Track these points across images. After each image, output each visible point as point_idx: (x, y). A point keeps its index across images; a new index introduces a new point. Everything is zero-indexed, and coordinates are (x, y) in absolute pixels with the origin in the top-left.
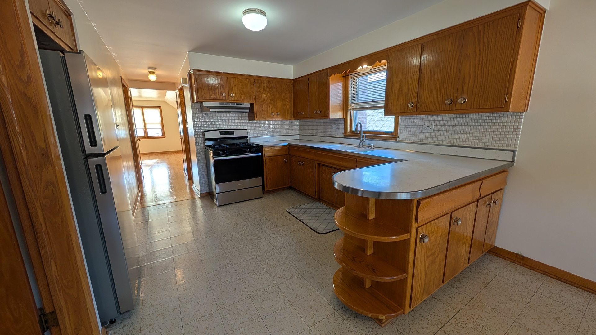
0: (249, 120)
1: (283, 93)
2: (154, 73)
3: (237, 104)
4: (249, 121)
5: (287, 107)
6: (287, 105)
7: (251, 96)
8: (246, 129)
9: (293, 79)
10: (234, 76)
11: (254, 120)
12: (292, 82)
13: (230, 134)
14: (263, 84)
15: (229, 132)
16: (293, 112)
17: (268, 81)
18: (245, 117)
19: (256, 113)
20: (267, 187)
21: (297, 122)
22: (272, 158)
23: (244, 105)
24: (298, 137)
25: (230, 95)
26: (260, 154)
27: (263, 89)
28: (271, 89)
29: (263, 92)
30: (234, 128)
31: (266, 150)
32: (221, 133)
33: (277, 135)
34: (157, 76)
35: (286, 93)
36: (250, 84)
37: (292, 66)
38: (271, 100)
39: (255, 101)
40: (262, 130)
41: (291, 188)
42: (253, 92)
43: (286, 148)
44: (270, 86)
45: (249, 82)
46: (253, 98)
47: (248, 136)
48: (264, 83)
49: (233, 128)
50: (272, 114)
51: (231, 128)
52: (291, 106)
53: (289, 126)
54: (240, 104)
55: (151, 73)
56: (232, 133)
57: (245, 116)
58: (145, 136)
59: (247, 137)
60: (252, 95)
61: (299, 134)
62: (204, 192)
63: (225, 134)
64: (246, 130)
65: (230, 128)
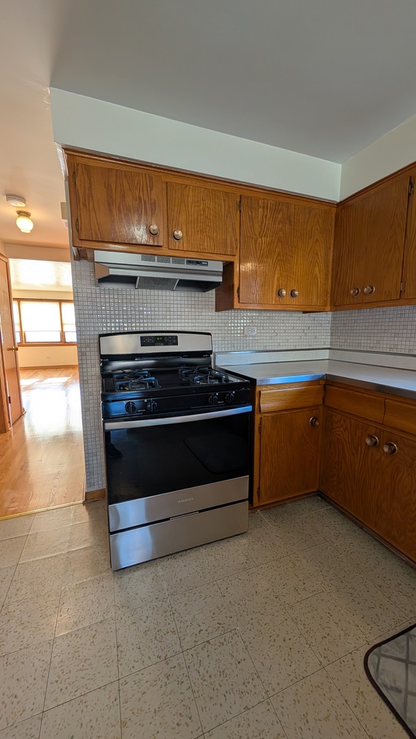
0: (216, 311)
1: (310, 238)
2: (27, 215)
3: (189, 262)
4: (217, 313)
5: (318, 276)
6: (317, 270)
7: (229, 241)
8: (207, 332)
9: (341, 202)
10: (186, 182)
11: (230, 307)
12: (334, 210)
13: (166, 344)
14: (261, 210)
15: (166, 340)
16: (329, 290)
17: (274, 202)
18: (207, 303)
19: (239, 288)
20: (259, 496)
21: (326, 317)
22: (277, 415)
23: (207, 265)
24: (326, 354)
25: (170, 233)
26: (249, 408)
27: (262, 223)
28: (280, 226)
29: (260, 233)
30: (179, 329)
31: (265, 394)
32: (144, 342)
33: (279, 349)
34: (33, 221)
35: (317, 240)
36: (229, 207)
37: (340, 166)
38: (279, 254)
39: (238, 256)
40: (246, 336)
41: (321, 495)
42: (234, 230)
43: (318, 386)
44: (280, 216)
45: (225, 201)
46: (232, 247)
47: (212, 351)
48: (263, 208)
49: (176, 329)
50: (279, 294)
51: (172, 329)
52: (327, 275)
53: (309, 327)
54: (197, 263)
55: (22, 215)
56: (174, 341)
57: (207, 299)
58: (61, 342)
59: (210, 352)
60: (231, 240)
61: (329, 347)
62: (96, 488)
63: (154, 345)
64: (209, 334)
65: (168, 329)
